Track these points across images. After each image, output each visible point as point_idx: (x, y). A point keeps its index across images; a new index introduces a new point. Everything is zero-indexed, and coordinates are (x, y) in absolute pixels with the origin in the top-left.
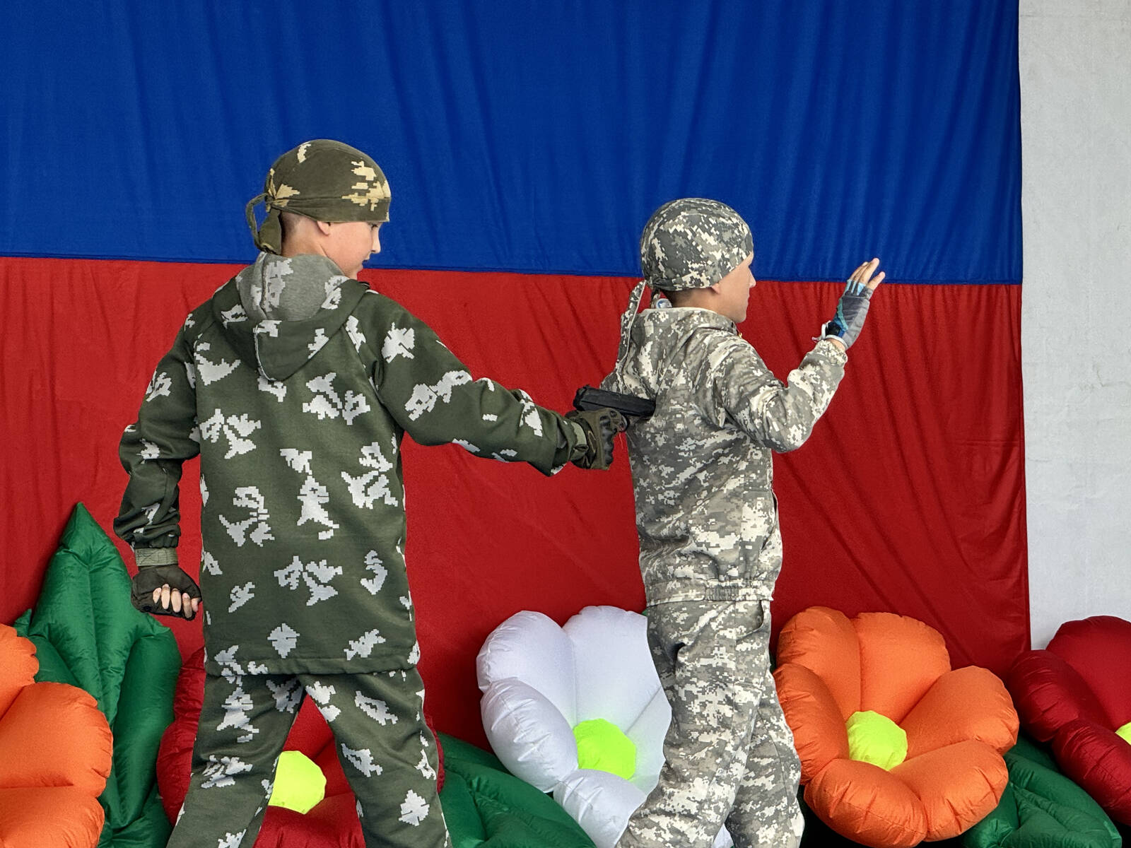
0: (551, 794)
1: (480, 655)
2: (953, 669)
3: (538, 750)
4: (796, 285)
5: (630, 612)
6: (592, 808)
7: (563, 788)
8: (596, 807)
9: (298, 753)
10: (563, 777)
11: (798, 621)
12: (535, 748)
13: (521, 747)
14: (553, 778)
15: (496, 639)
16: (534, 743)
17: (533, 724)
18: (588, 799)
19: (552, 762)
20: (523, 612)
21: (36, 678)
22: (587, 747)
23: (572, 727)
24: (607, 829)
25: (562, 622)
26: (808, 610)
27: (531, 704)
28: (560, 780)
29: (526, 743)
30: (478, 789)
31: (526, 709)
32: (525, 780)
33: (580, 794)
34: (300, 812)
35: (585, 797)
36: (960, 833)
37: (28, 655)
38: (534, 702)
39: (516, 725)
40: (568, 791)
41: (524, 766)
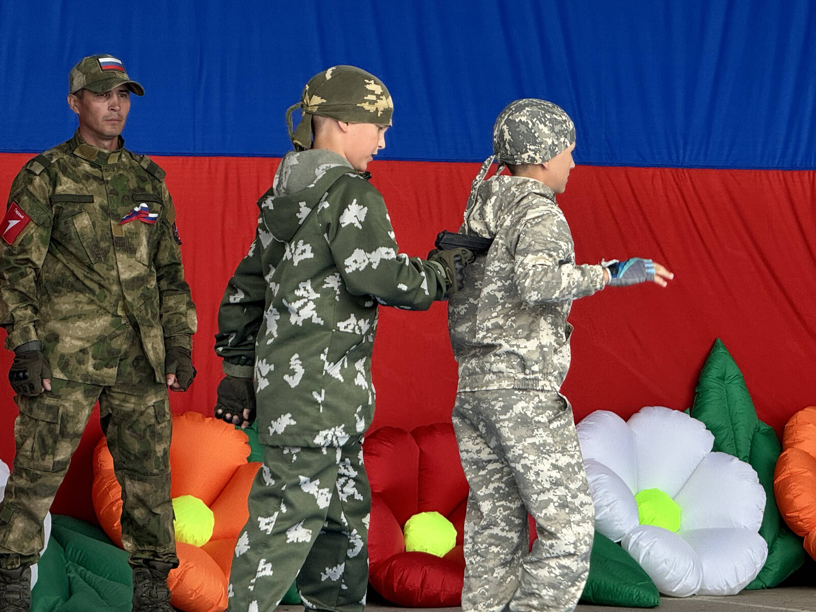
0: (619, 543)
3: (610, 511)
4: (796, 173)
5: (676, 411)
6: (649, 553)
7: (628, 539)
8: (652, 553)
9: (437, 513)
10: (628, 530)
11: (798, 417)
12: (607, 510)
14: (621, 531)
16: (606, 506)
17: (606, 492)
18: (646, 547)
19: (621, 520)
20: (598, 411)
21: (249, 459)
22: (645, 509)
23: (634, 494)
24: (660, 568)
25: (626, 417)
26: (806, 409)
27: (605, 478)
28: (626, 533)
29: (601, 507)
31: (601, 481)
32: (601, 533)
34: (438, 555)
35: (644, 545)
37: (243, 443)
38: (606, 476)
40: (632, 541)
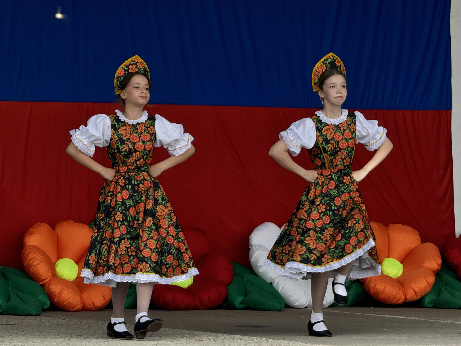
0: (271, 283)
1: (250, 236)
2: (422, 243)
7: (274, 281)
10: (275, 277)
12: (265, 267)
13: (260, 267)
14: (271, 278)
15: (255, 231)
16: (264, 265)
19: (271, 272)
20: (266, 223)
24: (289, 294)
29: (262, 266)
30: (246, 282)
32: (263, 278)
33: (279, 282)
34: (184, 287)
35: (281, 284)
36: (417, 299)
39: (259, 259)
40: (276, 282)
41: (262, 274)
